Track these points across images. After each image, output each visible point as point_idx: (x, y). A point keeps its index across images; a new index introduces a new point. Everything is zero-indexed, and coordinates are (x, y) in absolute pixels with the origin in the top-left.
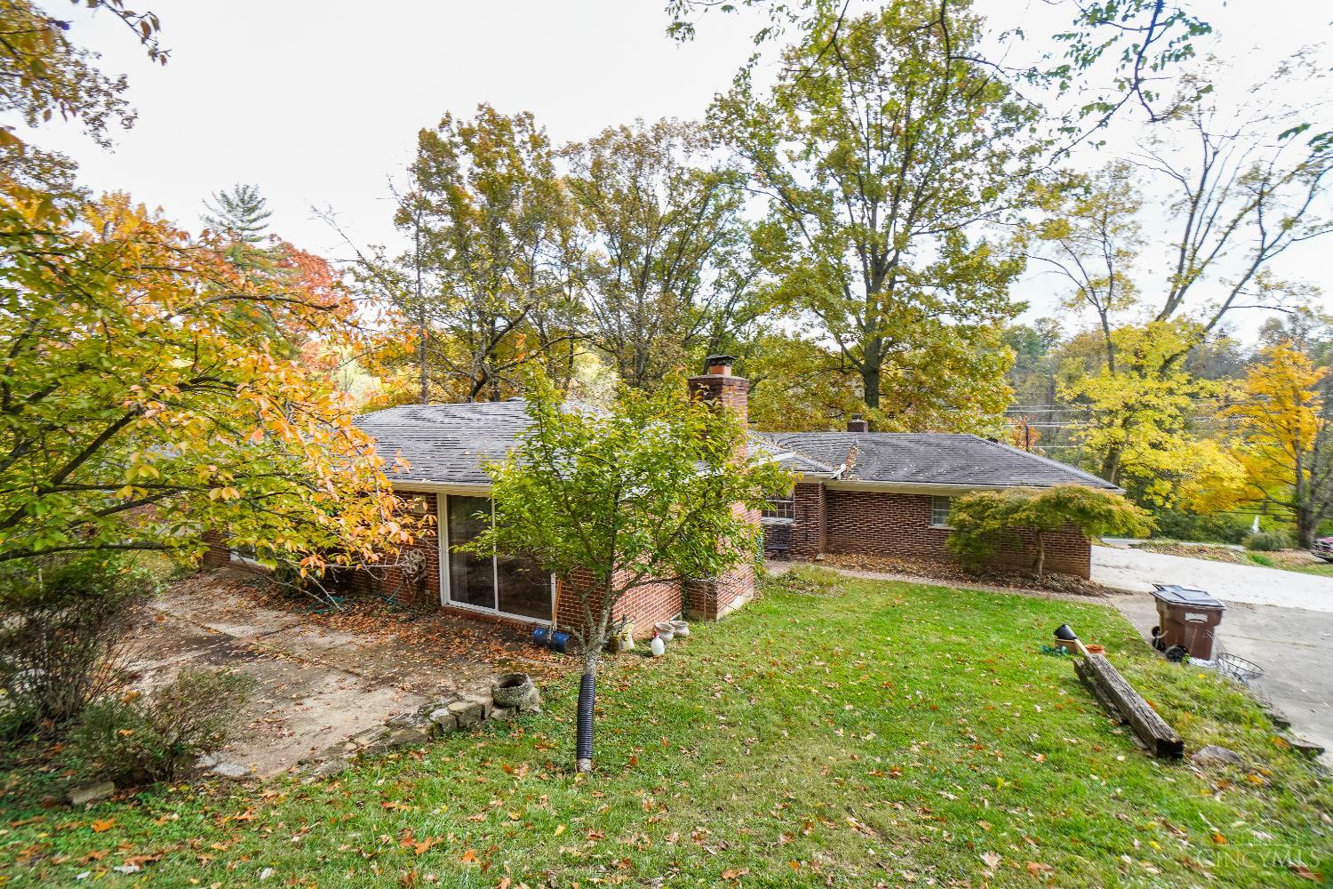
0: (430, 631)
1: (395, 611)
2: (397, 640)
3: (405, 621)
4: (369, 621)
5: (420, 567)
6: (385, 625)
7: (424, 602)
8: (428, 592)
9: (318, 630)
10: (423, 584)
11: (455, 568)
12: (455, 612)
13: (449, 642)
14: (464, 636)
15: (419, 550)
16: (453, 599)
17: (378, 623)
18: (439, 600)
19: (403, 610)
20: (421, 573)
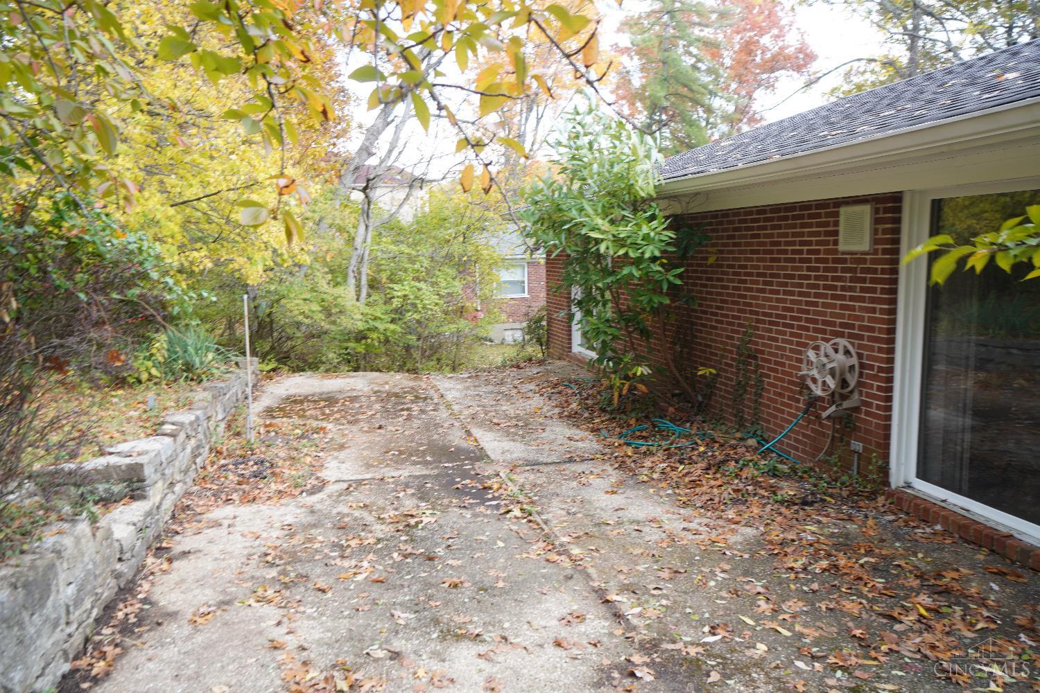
0: (845, 544)
1: (774, 473)
2: (753, 546)
3: (789, 503)
4: (710, 484)
5: (844, 383)
6: (740, 499)
7: (846, 468)
8: (857, 446)
9: (614, 476)
10: (847, 424)
11: (937, 414)
12: (925, 512)
13: (897, 593)
14: (946, 591)
15: (843, 342)
16: (923, 474)
17: (727, 493)
18: (885, 470)
19: (793, 474)
20: (844, 397)
